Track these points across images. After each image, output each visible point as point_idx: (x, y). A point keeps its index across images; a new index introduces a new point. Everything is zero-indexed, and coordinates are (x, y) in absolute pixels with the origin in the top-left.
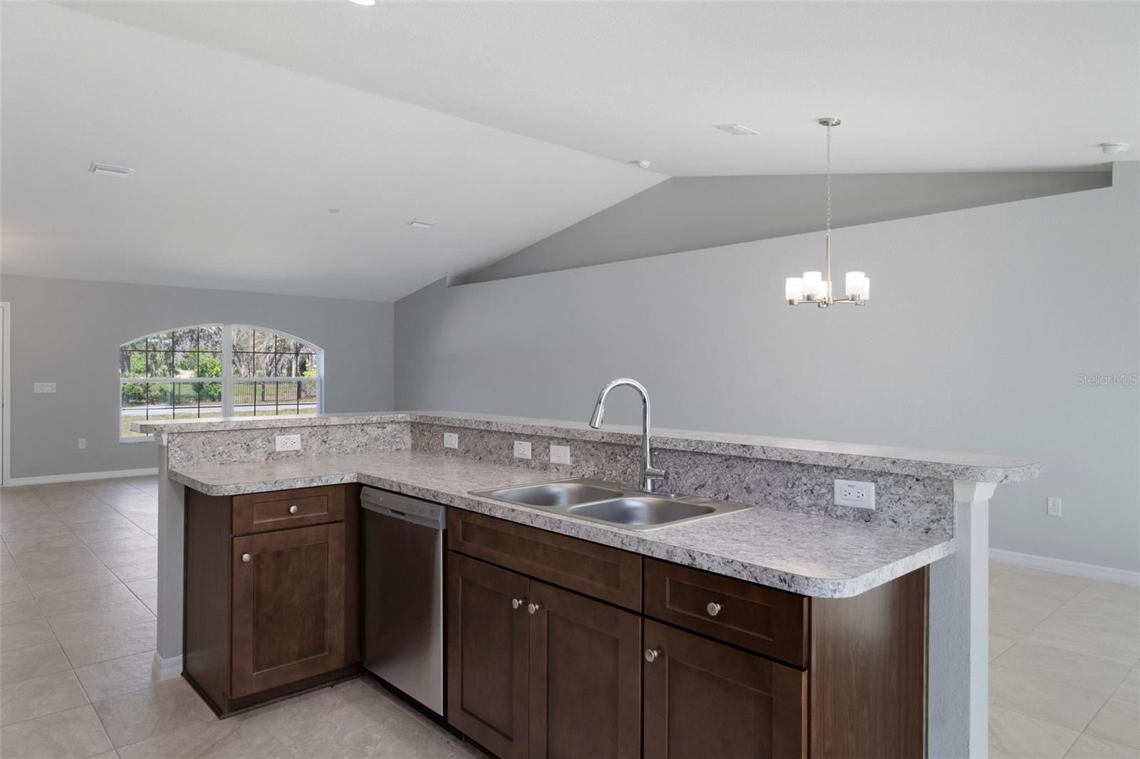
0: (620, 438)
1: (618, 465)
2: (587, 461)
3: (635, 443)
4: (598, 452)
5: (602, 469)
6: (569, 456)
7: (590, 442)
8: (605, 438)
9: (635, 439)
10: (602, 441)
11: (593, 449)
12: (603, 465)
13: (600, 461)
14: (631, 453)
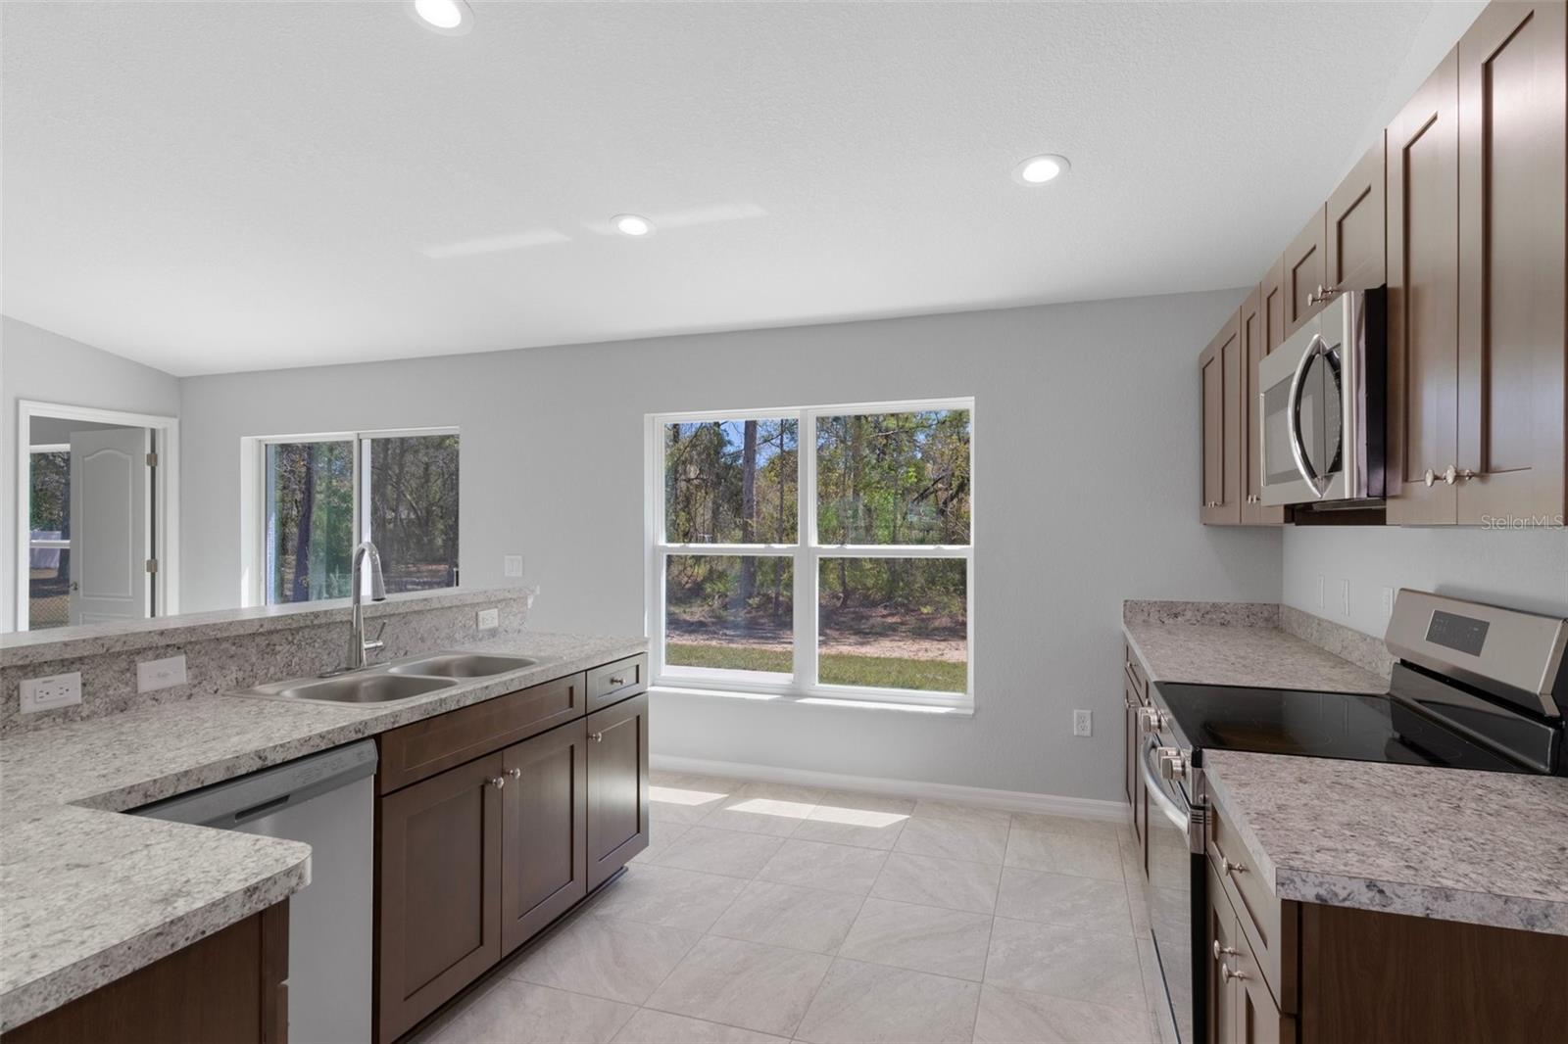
0: (290, 621)
1: (278, 657)
2: (222, 668)
3: (312, 622)
4: (243, 650)
5: (252, 670)
6: (185, 671)
7: (227, 639)
8: (265, 626)
9: (312, 617)
10: (261, 630)
11: (234, 648)
12: (253, 665)
13: (247, 661)
14: (298, 638)
